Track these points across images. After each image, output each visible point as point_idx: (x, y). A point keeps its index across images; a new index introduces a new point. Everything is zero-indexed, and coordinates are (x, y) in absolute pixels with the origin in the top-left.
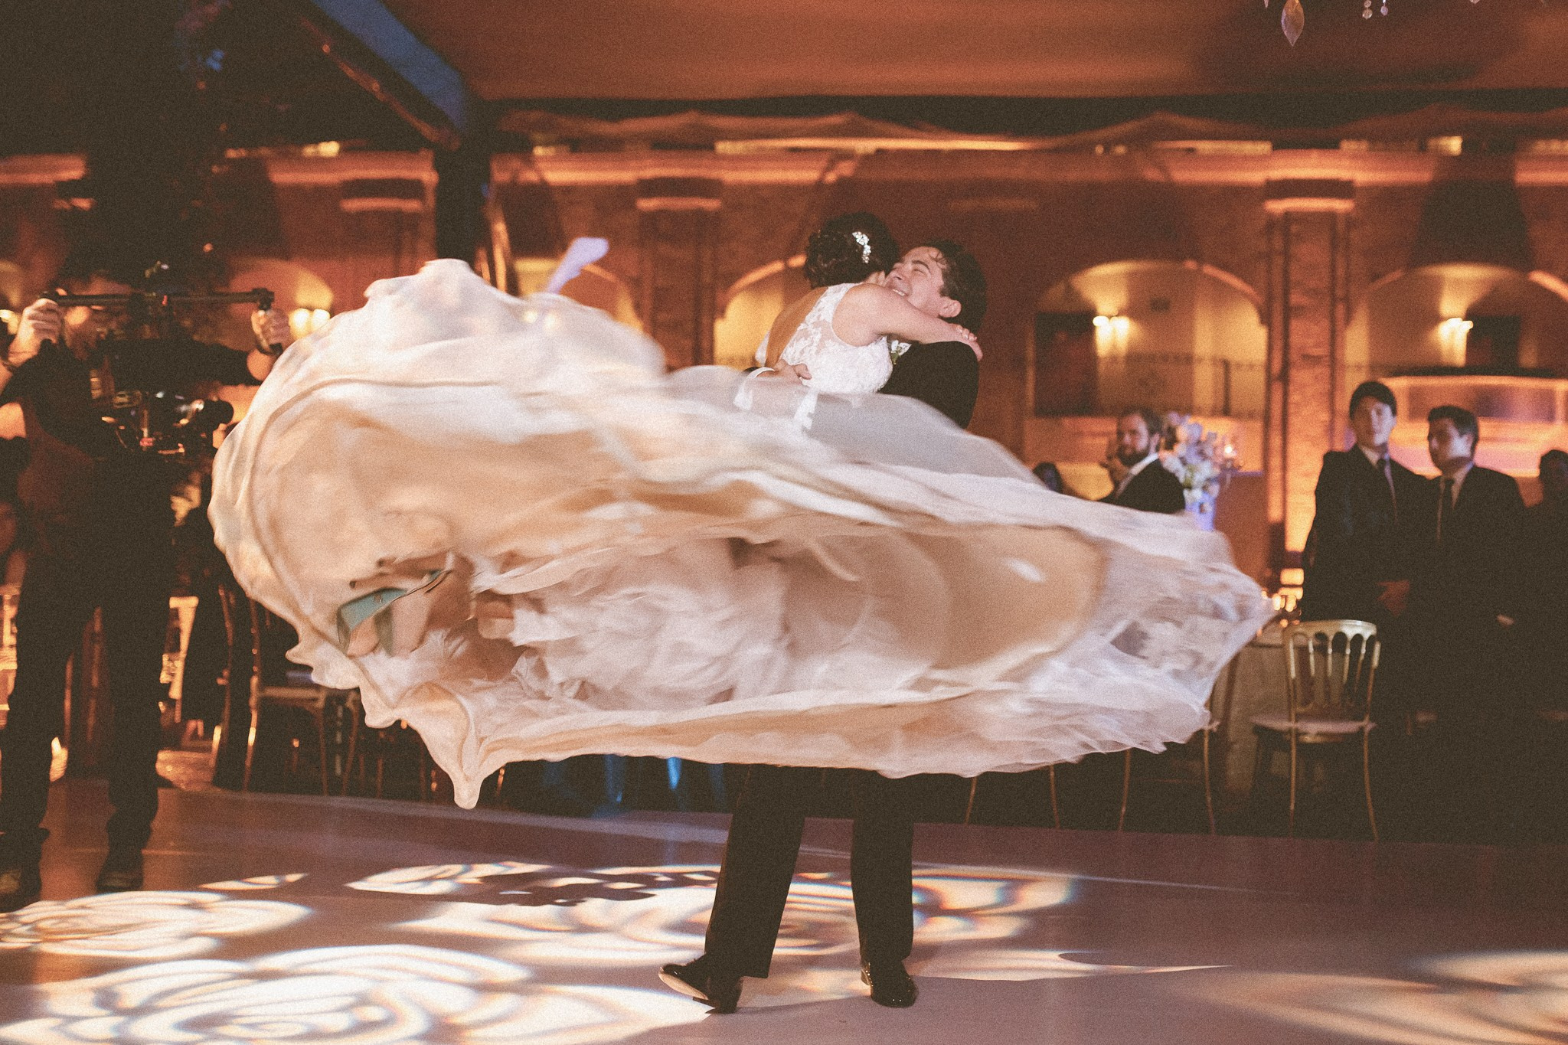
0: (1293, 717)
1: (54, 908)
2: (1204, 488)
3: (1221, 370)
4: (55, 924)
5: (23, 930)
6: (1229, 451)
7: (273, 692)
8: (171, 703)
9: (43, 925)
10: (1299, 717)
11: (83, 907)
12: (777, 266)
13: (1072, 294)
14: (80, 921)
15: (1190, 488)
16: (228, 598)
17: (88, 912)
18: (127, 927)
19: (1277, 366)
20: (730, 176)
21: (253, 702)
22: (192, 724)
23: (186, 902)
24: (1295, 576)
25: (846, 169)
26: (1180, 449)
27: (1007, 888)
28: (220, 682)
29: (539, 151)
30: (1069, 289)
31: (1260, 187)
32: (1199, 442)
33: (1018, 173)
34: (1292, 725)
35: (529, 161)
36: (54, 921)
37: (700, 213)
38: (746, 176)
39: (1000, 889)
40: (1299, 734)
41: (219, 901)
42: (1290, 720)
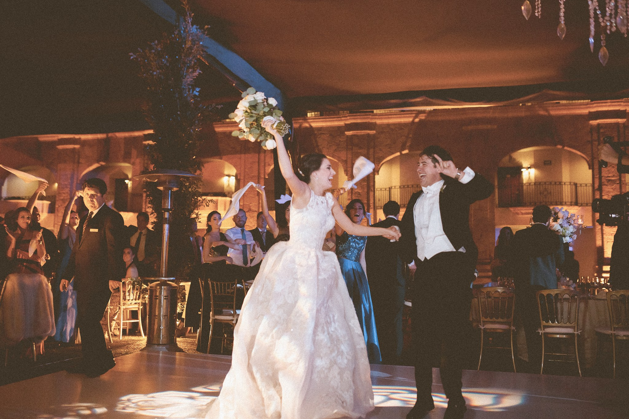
0: (613, 329)
1: (142, 397)
2: (570, 236)
3: (574, 187)
4: (143, 403)
5: (133, 405)
6: (580, 222)
7: (217, 317)
8: (182, 320)
9: (140, 403)
10: (615, 329)
11: (153, 397)
12: (398, 154)
13: (511, 159)
14: (152, 402)
15: (565, 236)
16: (202, 283)
17: (154, 399)
18: (168, 405)
19: (596, 185)
20: (378, 122)
21: (210, 321)
22: (189, 328)
23: (188, 396)
24: (607, 268)
25: (422, 117)
26: (560, 221)
27: (495, 398)
28: (199, 313)
29: (309, 115)
30: (511, 158)
31: (587, 115)
32: (567, 218)
33: (490, 115)
34: (613, 332)
35: (305, 118)
36: (143, 402)
37: (368, 135)
38: (385, 121)
39: (493, 398)
40: (616, 336)
41: (199, 396)
42: (611, 330)
